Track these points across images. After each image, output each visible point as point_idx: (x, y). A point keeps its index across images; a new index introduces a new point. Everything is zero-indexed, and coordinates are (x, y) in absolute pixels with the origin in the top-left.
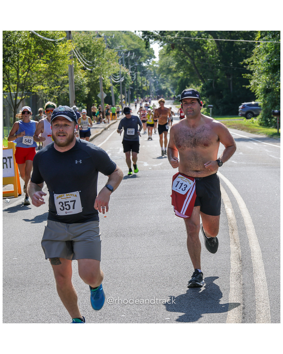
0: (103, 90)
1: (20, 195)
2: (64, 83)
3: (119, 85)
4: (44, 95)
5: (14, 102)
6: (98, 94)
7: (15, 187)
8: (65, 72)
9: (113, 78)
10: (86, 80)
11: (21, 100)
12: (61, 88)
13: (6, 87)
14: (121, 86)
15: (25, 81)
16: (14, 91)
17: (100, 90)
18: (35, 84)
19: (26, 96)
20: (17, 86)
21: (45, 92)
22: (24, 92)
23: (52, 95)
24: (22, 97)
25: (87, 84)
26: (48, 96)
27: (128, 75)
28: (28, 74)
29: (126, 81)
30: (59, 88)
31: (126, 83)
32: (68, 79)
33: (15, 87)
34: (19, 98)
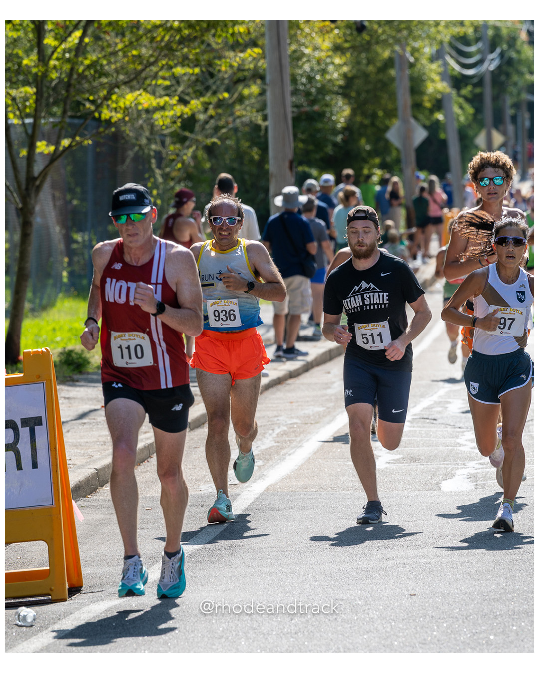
0: (409, 111)
1: (75, 590)
2: (240, 78)
3: (478, 90)
5: (22, 166)
6: (387, 128)
7: (54, 555)
8: (249, 33)
9: (454, 53)
10: (339, 67)
11: (53, 158)
12: (230, 101)
14: (488, 91)
15: (72, 69)
16: (21, 117)
17: (400, 113)
18: (117, 85)
19: (78, 138)
20: (36, 94)
21: (160, 119)
22: (68, 120)
23: (187, 134)
24: (57, 143)
25: (341, 82)
26: (168, 140)
27: (518, 43)
28: (87, 40)
29: (510, 70)
30: (220, 104)
31: (508, 75)
32: (262, 63)
33: (26, 99)
34: (43, 147)
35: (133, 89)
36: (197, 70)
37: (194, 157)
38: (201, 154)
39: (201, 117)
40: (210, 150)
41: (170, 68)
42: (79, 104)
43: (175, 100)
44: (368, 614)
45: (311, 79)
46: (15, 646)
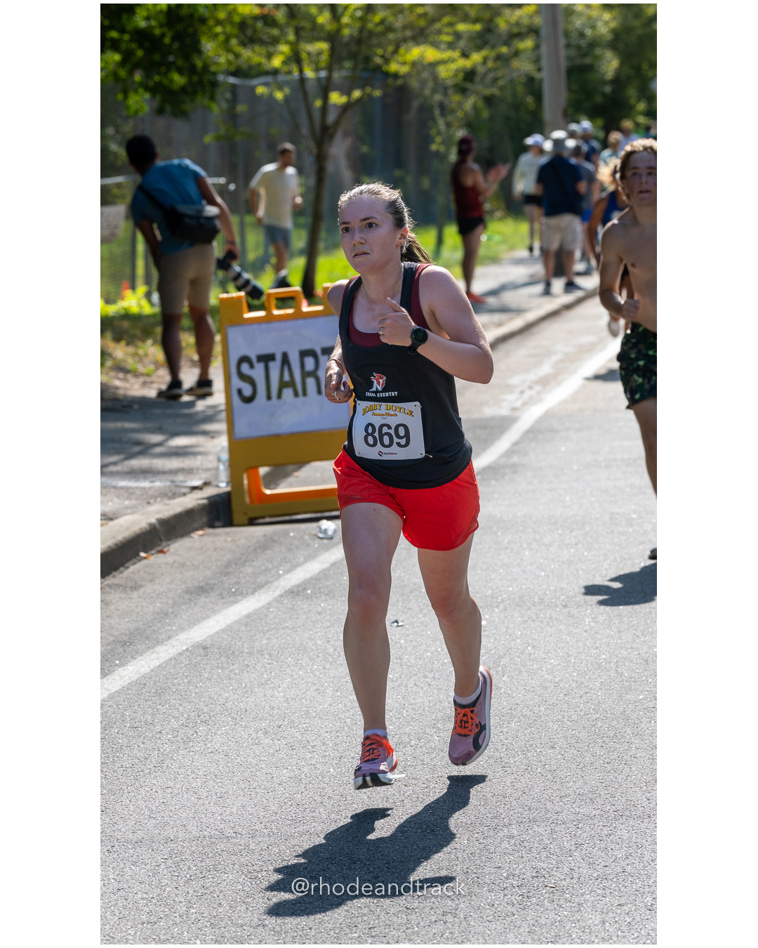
4: (440, 86)
5: (317, 116)
10: (606, 23)
11: (345, 108)
12: (508, 55)
13: (282, 53)
15: (362, 27)
16: (317, 70)
18: (405, 40)
19: (368, 90)
20: (330, 48)
21: (444, 72)
22: (358, 73)
23: (468, 85)
24: (349, 94)
25: (609, 37)
26: (450, 91)
30: (499, 58)
32: (538, 21)
33: (320, 53)
34: (336, 98)
35: (418, 44)
36: (478, 27)
37: (475, 108)
38: (481, 104)
39: (481, 70)
40: (489, 100)
41: (451, 24)
42: (367, 59)
43: (456, 54)
44: (642, 526)
45: (582, 35)
46: (317, 556)
